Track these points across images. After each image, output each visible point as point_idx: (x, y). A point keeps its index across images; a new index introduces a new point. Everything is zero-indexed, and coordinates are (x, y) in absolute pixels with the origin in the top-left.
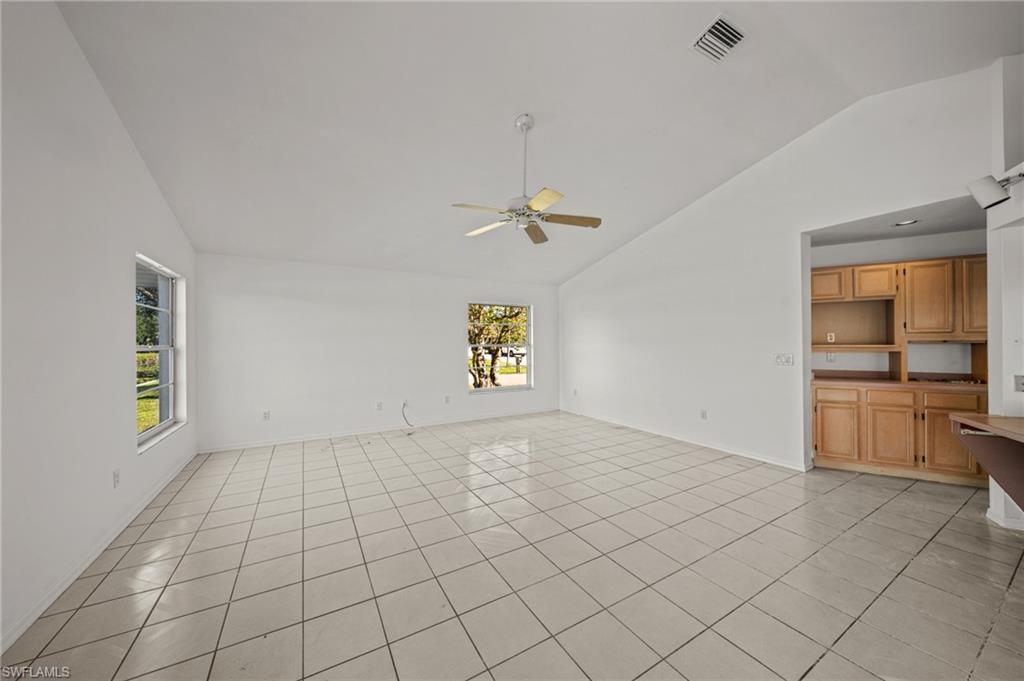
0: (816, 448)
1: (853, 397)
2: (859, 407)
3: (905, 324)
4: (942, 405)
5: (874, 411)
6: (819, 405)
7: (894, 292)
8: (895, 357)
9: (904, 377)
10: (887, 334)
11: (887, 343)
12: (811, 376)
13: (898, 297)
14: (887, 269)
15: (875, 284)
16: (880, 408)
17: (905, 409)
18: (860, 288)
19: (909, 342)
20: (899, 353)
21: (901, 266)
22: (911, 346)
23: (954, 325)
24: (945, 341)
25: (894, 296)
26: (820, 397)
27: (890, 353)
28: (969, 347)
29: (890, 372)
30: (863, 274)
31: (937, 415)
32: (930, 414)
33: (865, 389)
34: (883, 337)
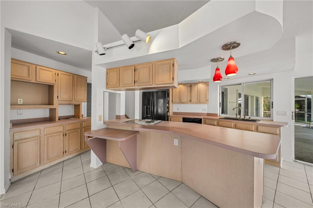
0: (13, 171)
1: (37, 133)
2: (40, 137)
3: (58, 96)
4: (71, 129)
5: (48, 138)
6: (16, 144)
7: (54, 82)
8: (52, 111)
9: (57, 119)
10: (49, 101)
11: (49, 105)
12: (9, 125)
13: (55, 84)
14: (52, 71)
15: (46, 77)
16: (50, 135)
17: (60, 133)
18: (39, 77)
19: (59, 104)
20: (55, 109)
21: (57, 72)
22: (60, 106)
23: (72, 98)
24: (70, 104)
25: (54, 84)
26: (16, 138)
27: (50, 109)
28: (74, 106)
29: (49, 117)
30: (41, 71)
31: (70, 133)
32: (68, 133)
33: (43, 128)
34: (47, 102)
